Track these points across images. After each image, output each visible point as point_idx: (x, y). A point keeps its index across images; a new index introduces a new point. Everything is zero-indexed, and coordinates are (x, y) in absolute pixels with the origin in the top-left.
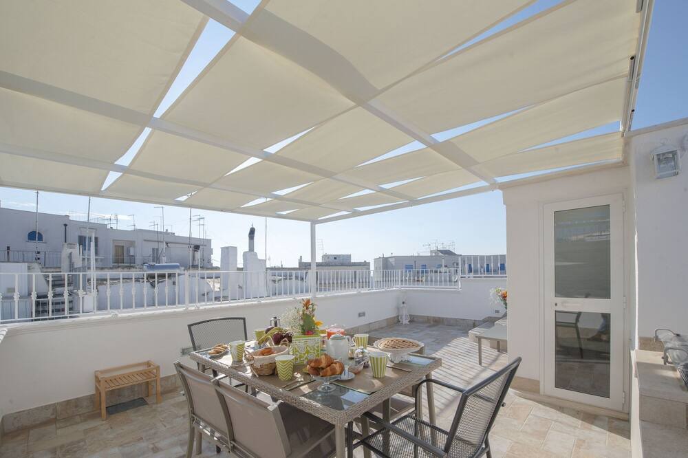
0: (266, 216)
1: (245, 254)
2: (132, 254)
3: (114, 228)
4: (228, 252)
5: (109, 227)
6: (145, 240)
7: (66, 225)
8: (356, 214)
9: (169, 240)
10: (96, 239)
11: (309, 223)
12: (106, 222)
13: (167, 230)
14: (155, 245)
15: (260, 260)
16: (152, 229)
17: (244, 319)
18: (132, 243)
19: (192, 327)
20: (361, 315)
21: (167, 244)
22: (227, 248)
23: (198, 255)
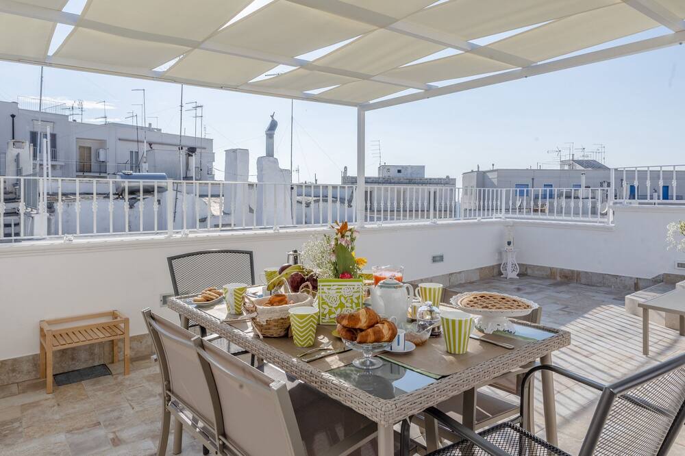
0: (293, 97)
1: (260, 160)
2: (102, 158)
3: (79, 121)
4: (236, 157)
5: (70, 119)
6: (120, 139)
7: (13, 116)
8: (431, 92)
9: (152, 140)
10: (53, 137)
11: (355, 109)
12: (67, 113)
13: (150, 124)
14: (133, 147)
15: (282, 170)
16: (130, 122)
17: (250, 253)
18: (102, 144)
19: (174, 262)
20: (437, 259)
21: (150, 145)
22: (234, 151)
23: (193, 160)
